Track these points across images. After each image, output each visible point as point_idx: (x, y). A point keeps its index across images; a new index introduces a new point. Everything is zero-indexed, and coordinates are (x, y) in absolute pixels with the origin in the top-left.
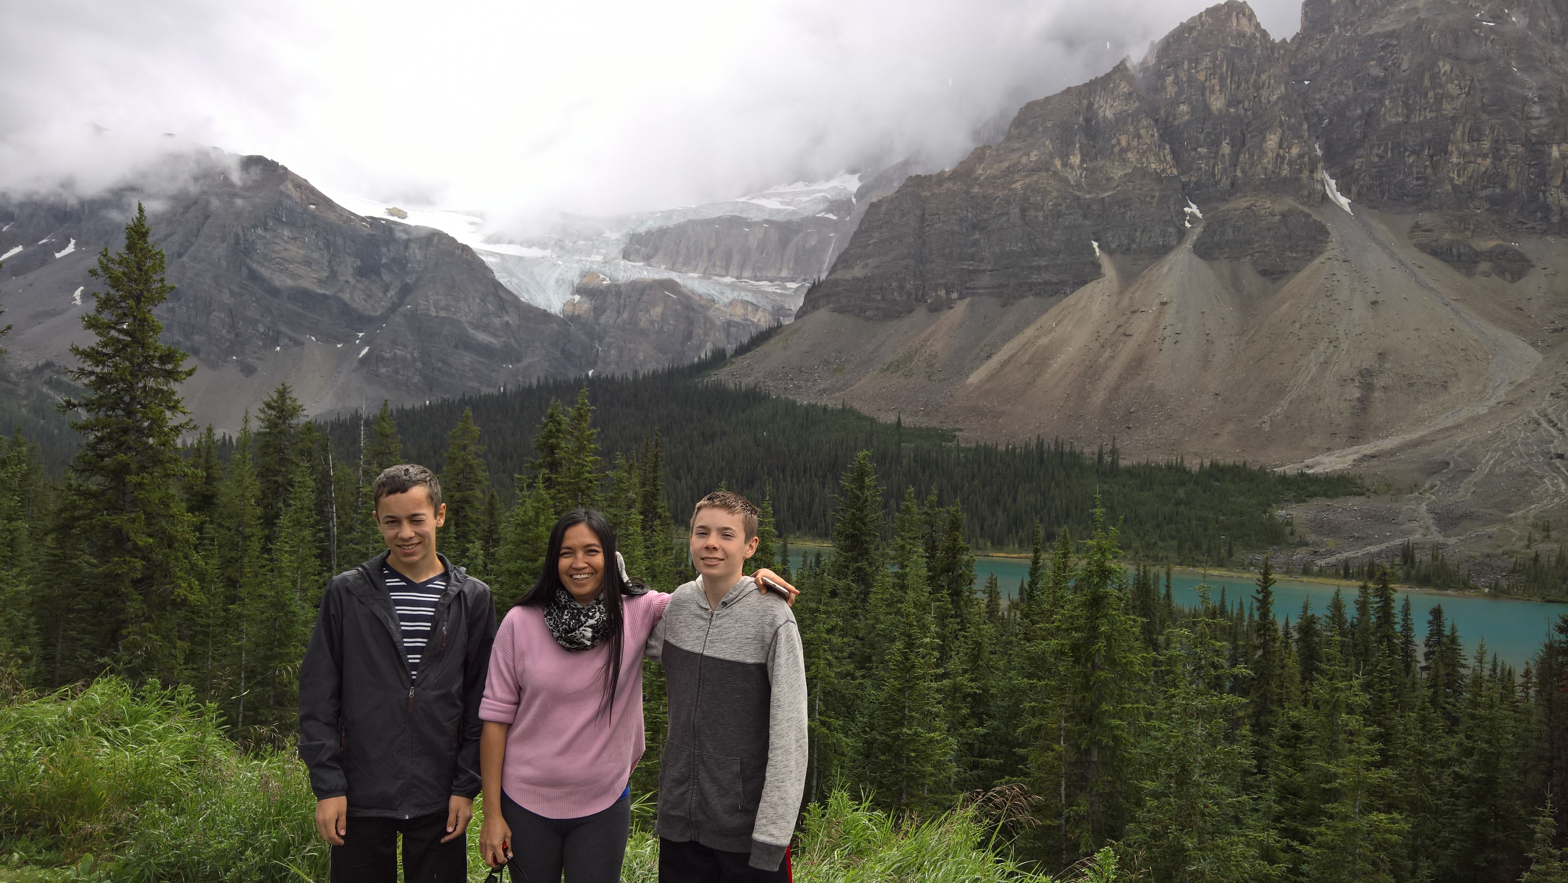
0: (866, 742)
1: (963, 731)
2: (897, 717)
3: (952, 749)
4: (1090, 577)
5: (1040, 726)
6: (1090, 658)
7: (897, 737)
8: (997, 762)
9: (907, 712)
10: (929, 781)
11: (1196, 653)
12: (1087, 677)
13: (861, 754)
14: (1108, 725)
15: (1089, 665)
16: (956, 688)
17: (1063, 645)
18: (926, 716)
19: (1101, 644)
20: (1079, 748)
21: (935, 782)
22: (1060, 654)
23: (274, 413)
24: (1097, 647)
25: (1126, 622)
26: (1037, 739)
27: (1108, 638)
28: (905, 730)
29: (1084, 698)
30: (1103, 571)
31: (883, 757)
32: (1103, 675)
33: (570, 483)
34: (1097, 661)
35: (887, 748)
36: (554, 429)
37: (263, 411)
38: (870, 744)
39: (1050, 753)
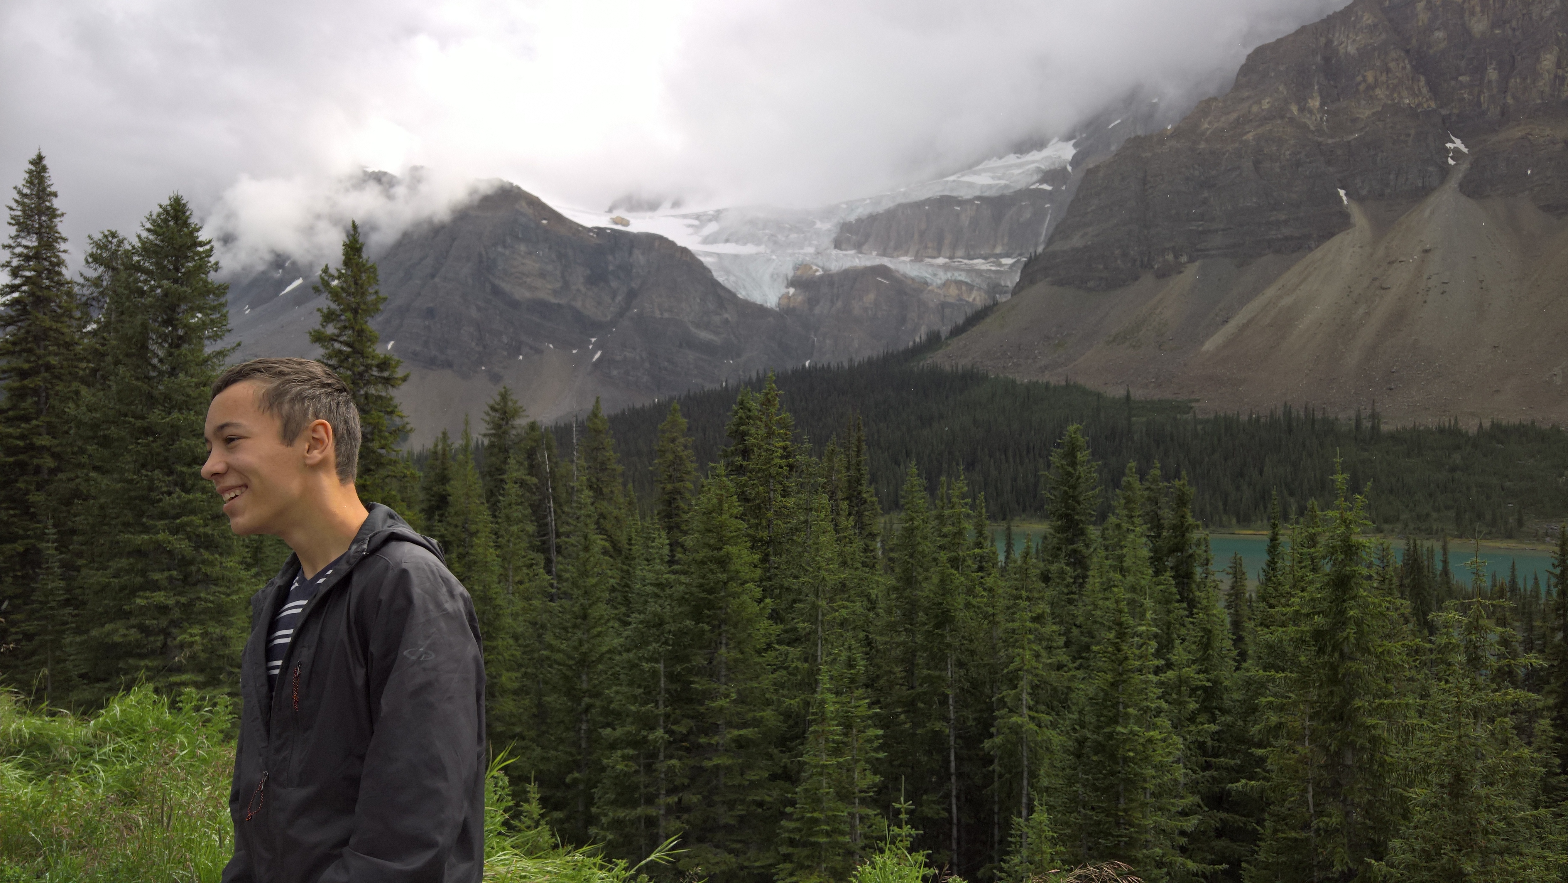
0: (1077, 740)
1: (1192, 728)
2: (1110, 714)
3: (1178, 749)
4: (1332, 554)
5: (1281, 724)
6: (1337, 647)
7: (1110, 736)
8: (1232, 762)
9: (1121, 708)
10: (1150, 786)
11: (1471, 640)
12: (1334, 668)
13: (1072, 754)
14: (1362, 725)
15: (1336, 655)
16: (1182, 681)
17: (1303, 632)
18: (1145, 712)
19: (1351, 631)
20: (1328, 750)
21: (1159, 785)
22: (1300, 642)
23: (498, 415)
24: (1345, 634)
25: (1380, 605)
26: (1276, 737)
27: (1359, 624)
28: (1119, 729)
29: (1331, 693)
30: (1350, 547)
31: (1095, 758)
32: (1353, 666)
33: (760, 470)
34: (1346, 650)
35: (1099, 748)
36: (744, 416)
37: (488, 414)
38: (1081, 742)
39: (1293, 756)
